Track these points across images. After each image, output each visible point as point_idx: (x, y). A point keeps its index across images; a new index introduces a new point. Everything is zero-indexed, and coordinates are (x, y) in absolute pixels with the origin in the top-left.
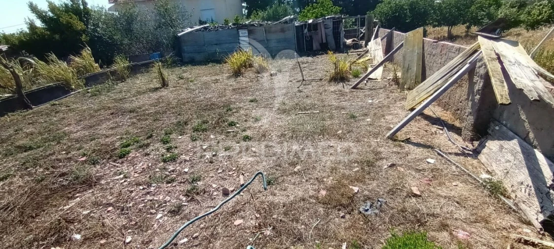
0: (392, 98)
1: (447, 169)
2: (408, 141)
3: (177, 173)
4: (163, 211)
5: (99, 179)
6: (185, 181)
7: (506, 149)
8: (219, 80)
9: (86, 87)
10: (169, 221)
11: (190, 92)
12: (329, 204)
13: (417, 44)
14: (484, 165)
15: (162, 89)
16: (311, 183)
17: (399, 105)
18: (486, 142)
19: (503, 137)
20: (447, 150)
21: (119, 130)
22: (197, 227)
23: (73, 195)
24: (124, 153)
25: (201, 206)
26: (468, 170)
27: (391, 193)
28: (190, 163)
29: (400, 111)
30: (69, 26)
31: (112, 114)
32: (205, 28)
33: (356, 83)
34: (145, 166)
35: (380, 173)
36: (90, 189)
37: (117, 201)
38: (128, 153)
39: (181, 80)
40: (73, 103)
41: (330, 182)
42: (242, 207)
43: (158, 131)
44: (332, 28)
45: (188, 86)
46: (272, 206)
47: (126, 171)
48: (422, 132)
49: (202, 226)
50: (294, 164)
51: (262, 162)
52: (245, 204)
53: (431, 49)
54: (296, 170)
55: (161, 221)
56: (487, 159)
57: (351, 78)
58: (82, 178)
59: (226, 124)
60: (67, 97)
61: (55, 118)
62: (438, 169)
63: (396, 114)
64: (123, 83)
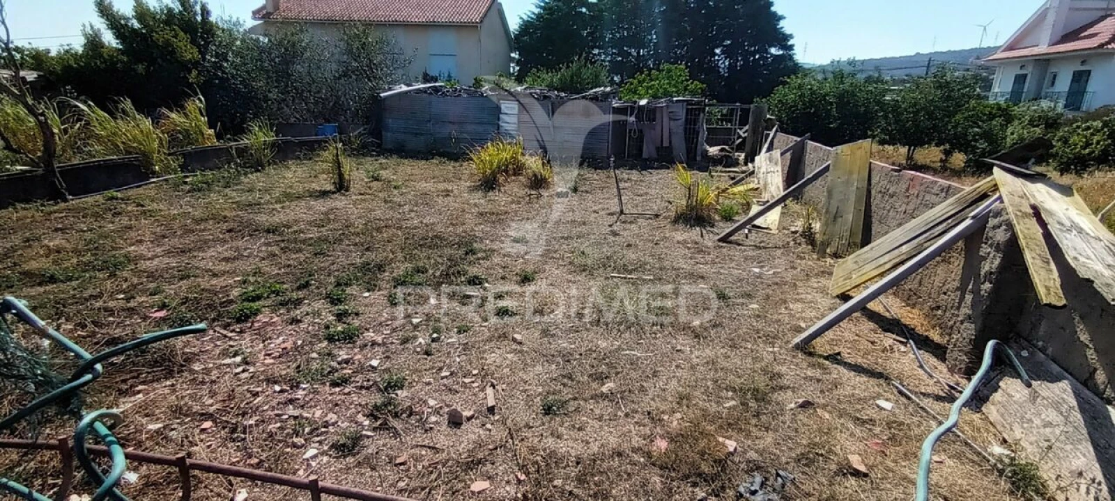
0: (802, 270)
1: (919, 426)
2: (835, 358)
3: (355, 366)
4: (320, 442)
5: (189, 359)
6: (371, 386)
7: (1044, 398)
8: (452, 191)
9: (182, 172)
10: (330, 467)
11: (392, 208)
12: (674, 470)
13: (857, 169)
14: (994, 427)
15: (336, 196)
16: (636, 420)
17: (815, 285)
18: (1001, 380)
19: (1038, 373)
20: (917, 387)
21: (240, 265)
22: (391, 485)
23: (131, 386)
24: (248, 312)
25: (401, 442)
26: (963, 432)
27: (804, 462)
28: (382, 349)
29: (818, 297)
30: (168, 51)
31: (230, 231)
32: (436, 89)
33: (727, 231)
34: (289, 345)
35: (781, 418)
36: (166, 378)
37: (225, 411)
38: (256, 315)
39: (375, 183)
40: (152, 201)
41: (675, 423)
42: (489, 455)
43: (322, 277)
44: (684, 119)
45: (389, 197)
46: (554, 459)
47: (248, 351)
48: (864, 345)
49: (401, 484)
50: (601, 378)
51: (534, 366)
52: (496, 448)
53: (886, 182)
54: (604, 389)
55: (314, 464)
56: (1002, 415)
57: (717, 221)
58: (155, 353)
59: (463, 279)
60: (140, 186)
61: (111, 225)
62: (902, 424)
63: (811, 302)
64: (259, 174)
